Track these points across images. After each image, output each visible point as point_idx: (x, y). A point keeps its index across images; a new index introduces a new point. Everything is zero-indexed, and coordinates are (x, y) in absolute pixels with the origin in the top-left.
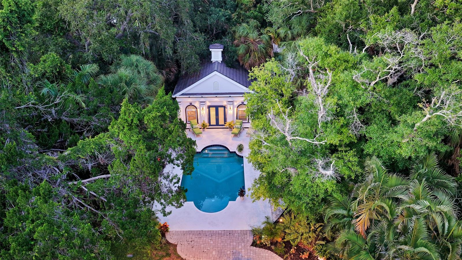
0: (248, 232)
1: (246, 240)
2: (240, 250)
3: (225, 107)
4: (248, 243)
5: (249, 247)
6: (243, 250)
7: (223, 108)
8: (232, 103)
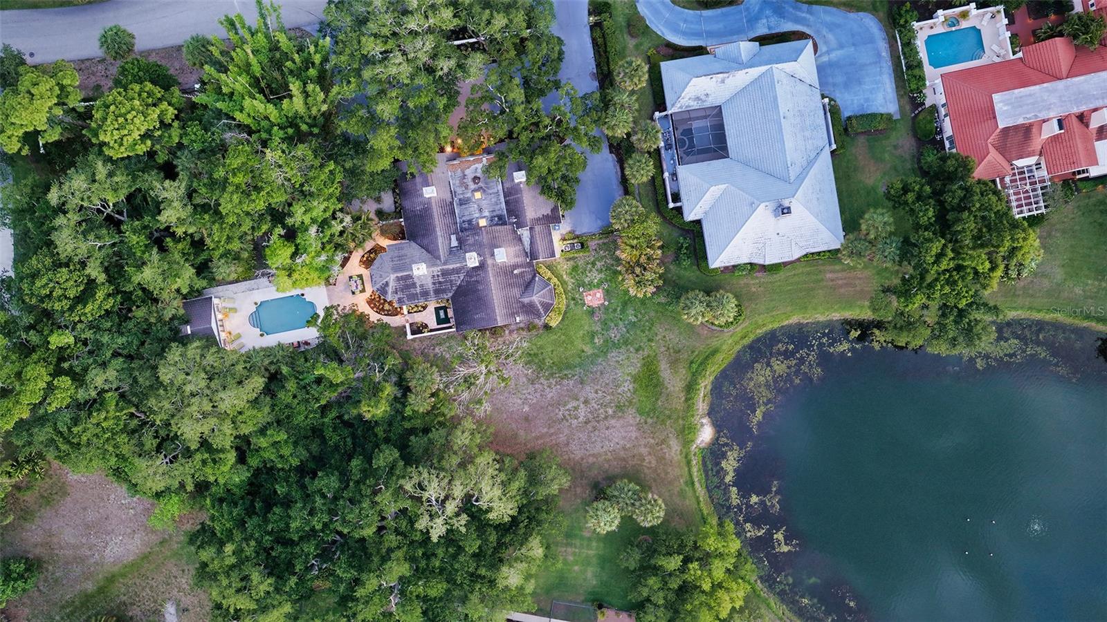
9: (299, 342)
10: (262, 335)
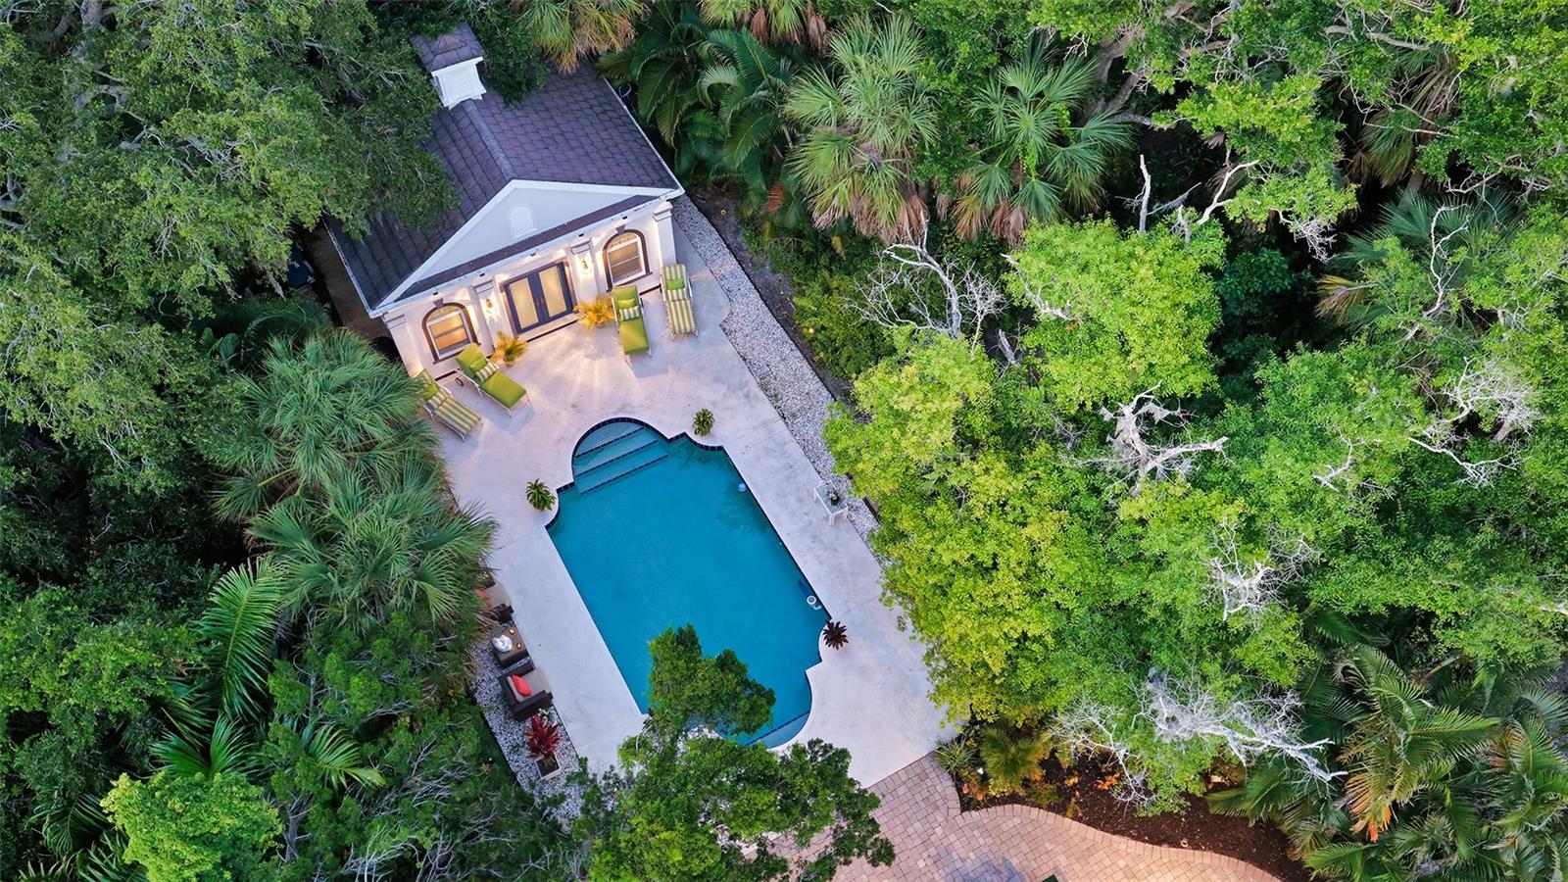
0: (926, 764)
1: (937, 797)
2: (945, 842)
3: (561, 266)
4: (950, 804)
5: (959, 819)
6: (953, 838)
7: (555, 268)
8: (587, 247)
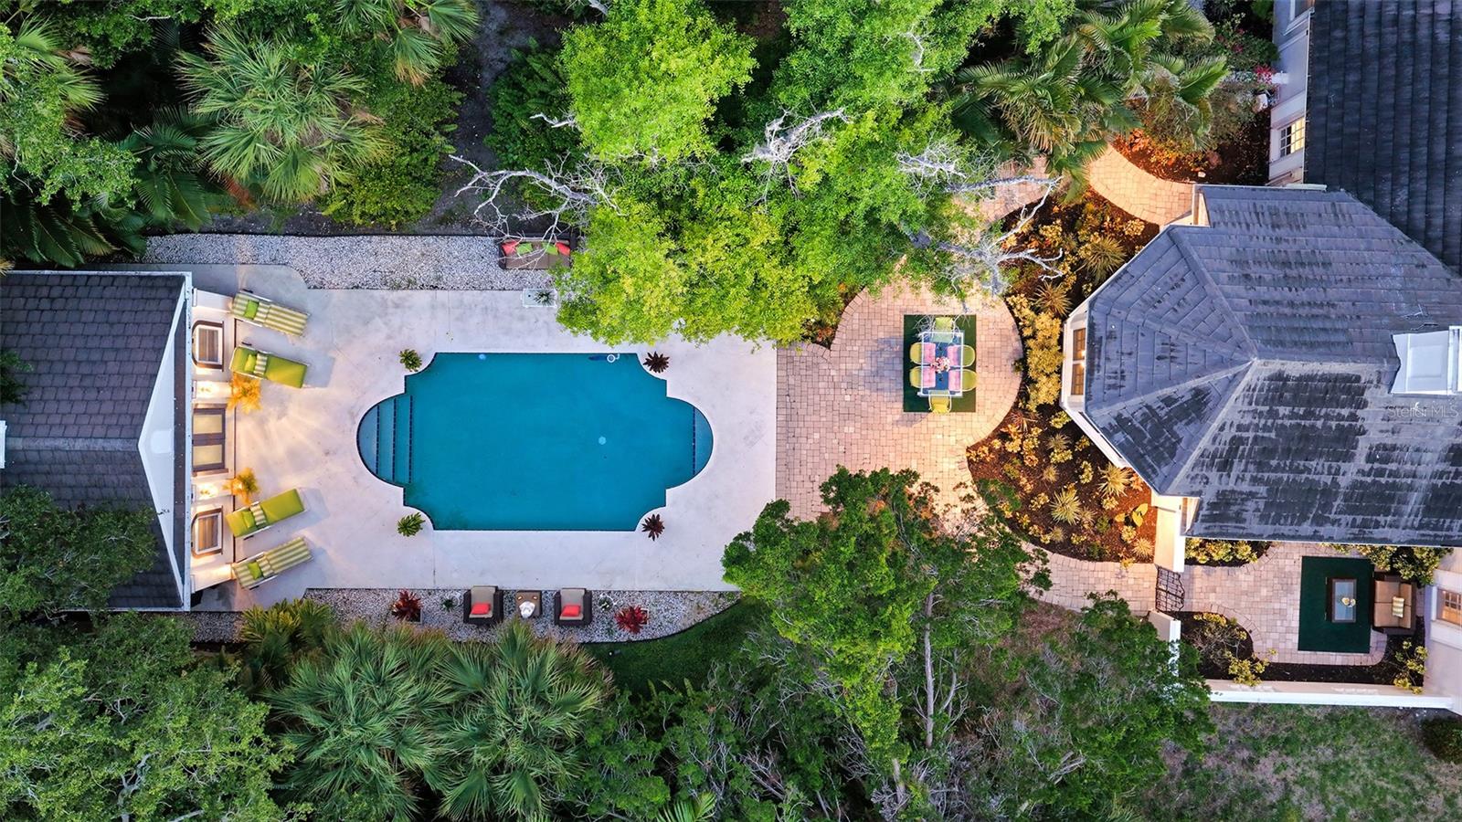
0: (784, 353)
1: (810, 359)
4: (820, 354)
9: (588, 596)
10: (409, 527)
